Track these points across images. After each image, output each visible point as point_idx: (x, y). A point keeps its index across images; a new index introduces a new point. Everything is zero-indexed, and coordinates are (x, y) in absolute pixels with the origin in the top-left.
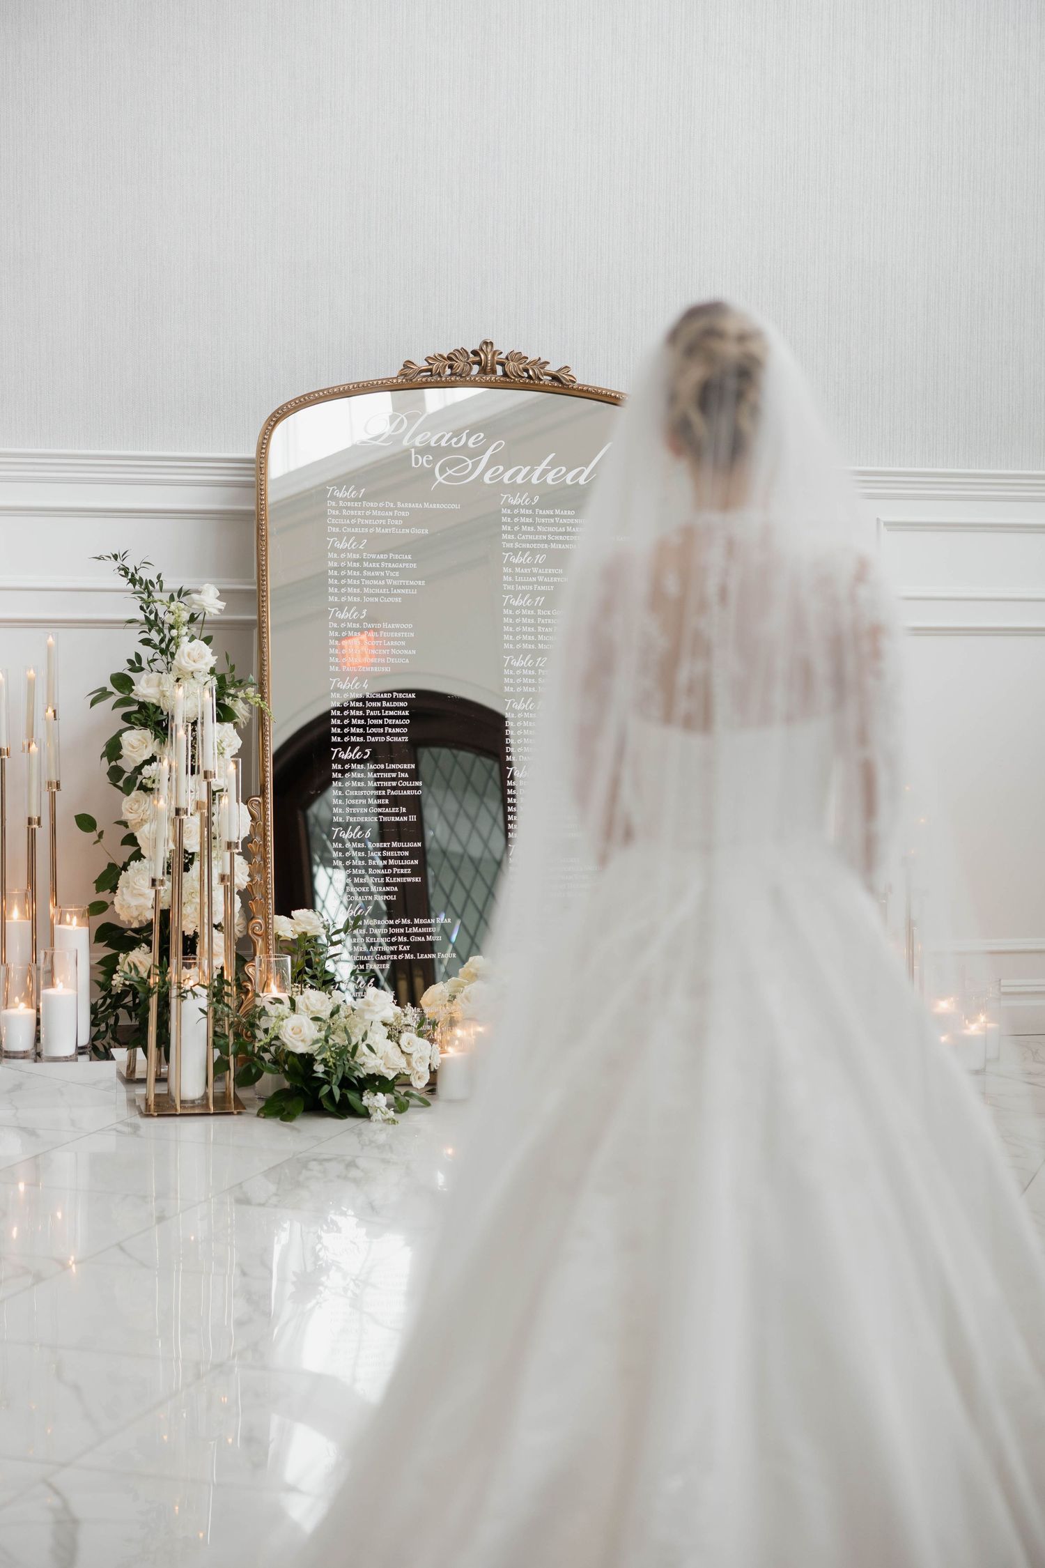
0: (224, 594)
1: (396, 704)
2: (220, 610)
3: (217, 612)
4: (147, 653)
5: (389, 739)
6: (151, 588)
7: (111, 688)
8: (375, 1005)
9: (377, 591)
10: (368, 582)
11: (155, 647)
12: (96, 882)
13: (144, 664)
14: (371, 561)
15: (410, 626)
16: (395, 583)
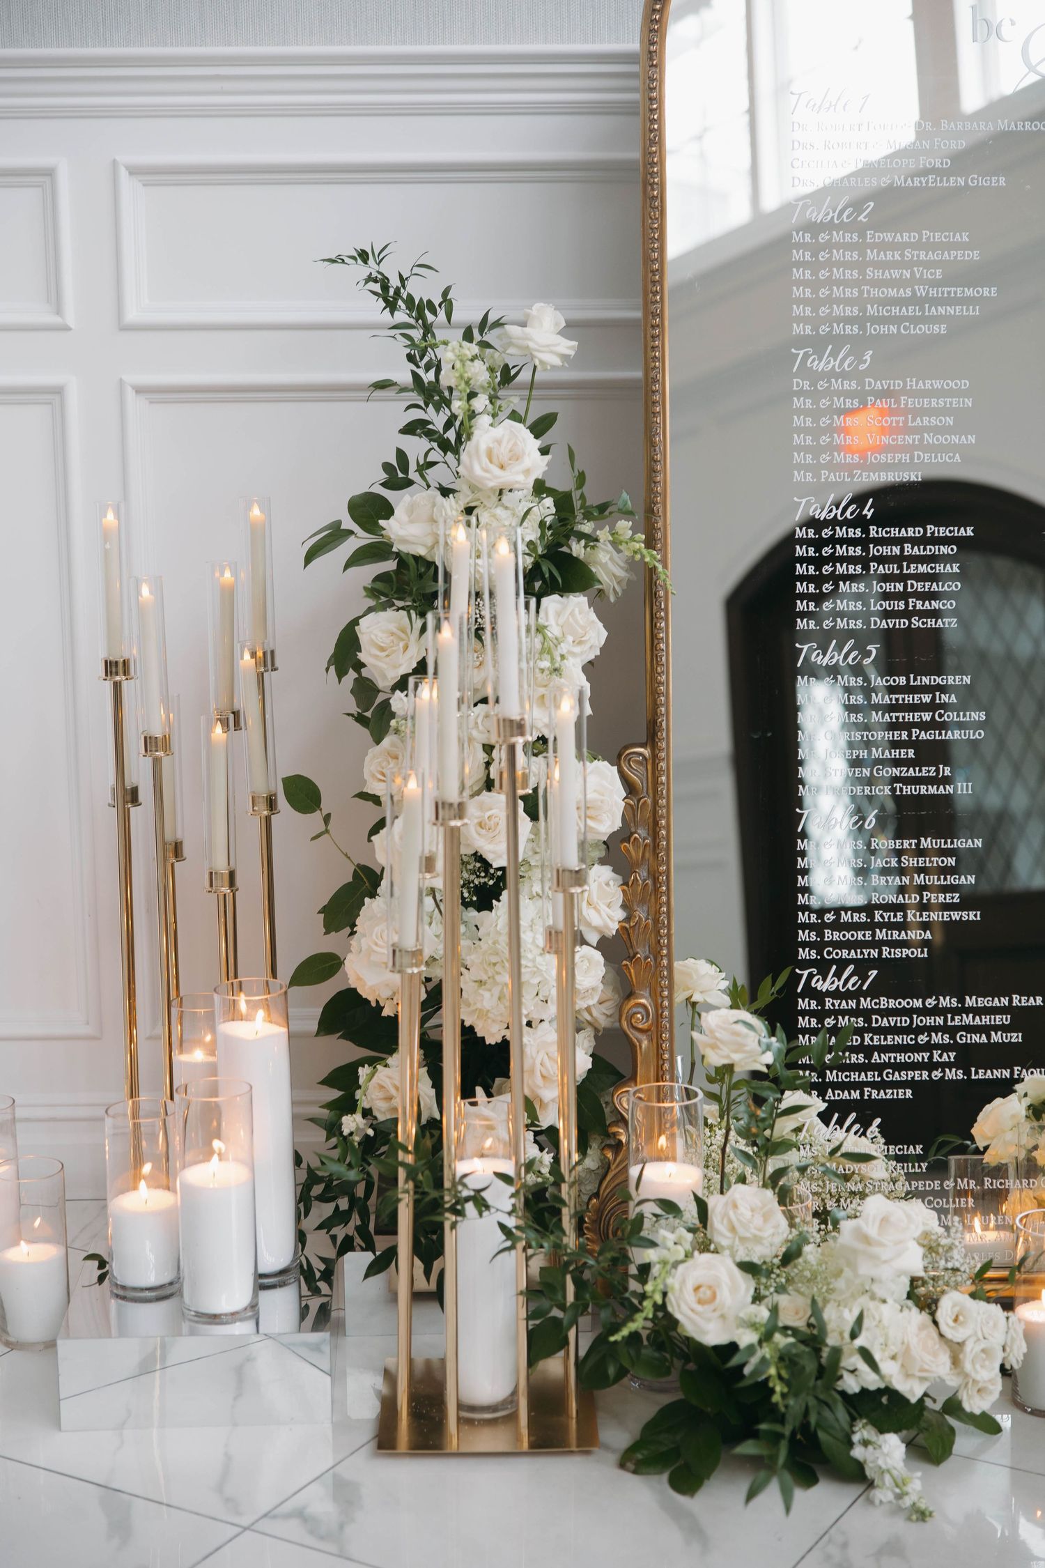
0: (571, 328)
1: (931, 549)
2: (564, 357)
3: (557, 361)
4: (417, 447)
5: (916, 623)
6: (430, 317)
7: (348, 523)
8: (881, 1244)
9: (895, 311)
10: (875, 293)
11: (430, 434)
12: (323, 910)
13: (413, 475)
14: (883, 246)
15: (964, 384)
16: (933, 292)
